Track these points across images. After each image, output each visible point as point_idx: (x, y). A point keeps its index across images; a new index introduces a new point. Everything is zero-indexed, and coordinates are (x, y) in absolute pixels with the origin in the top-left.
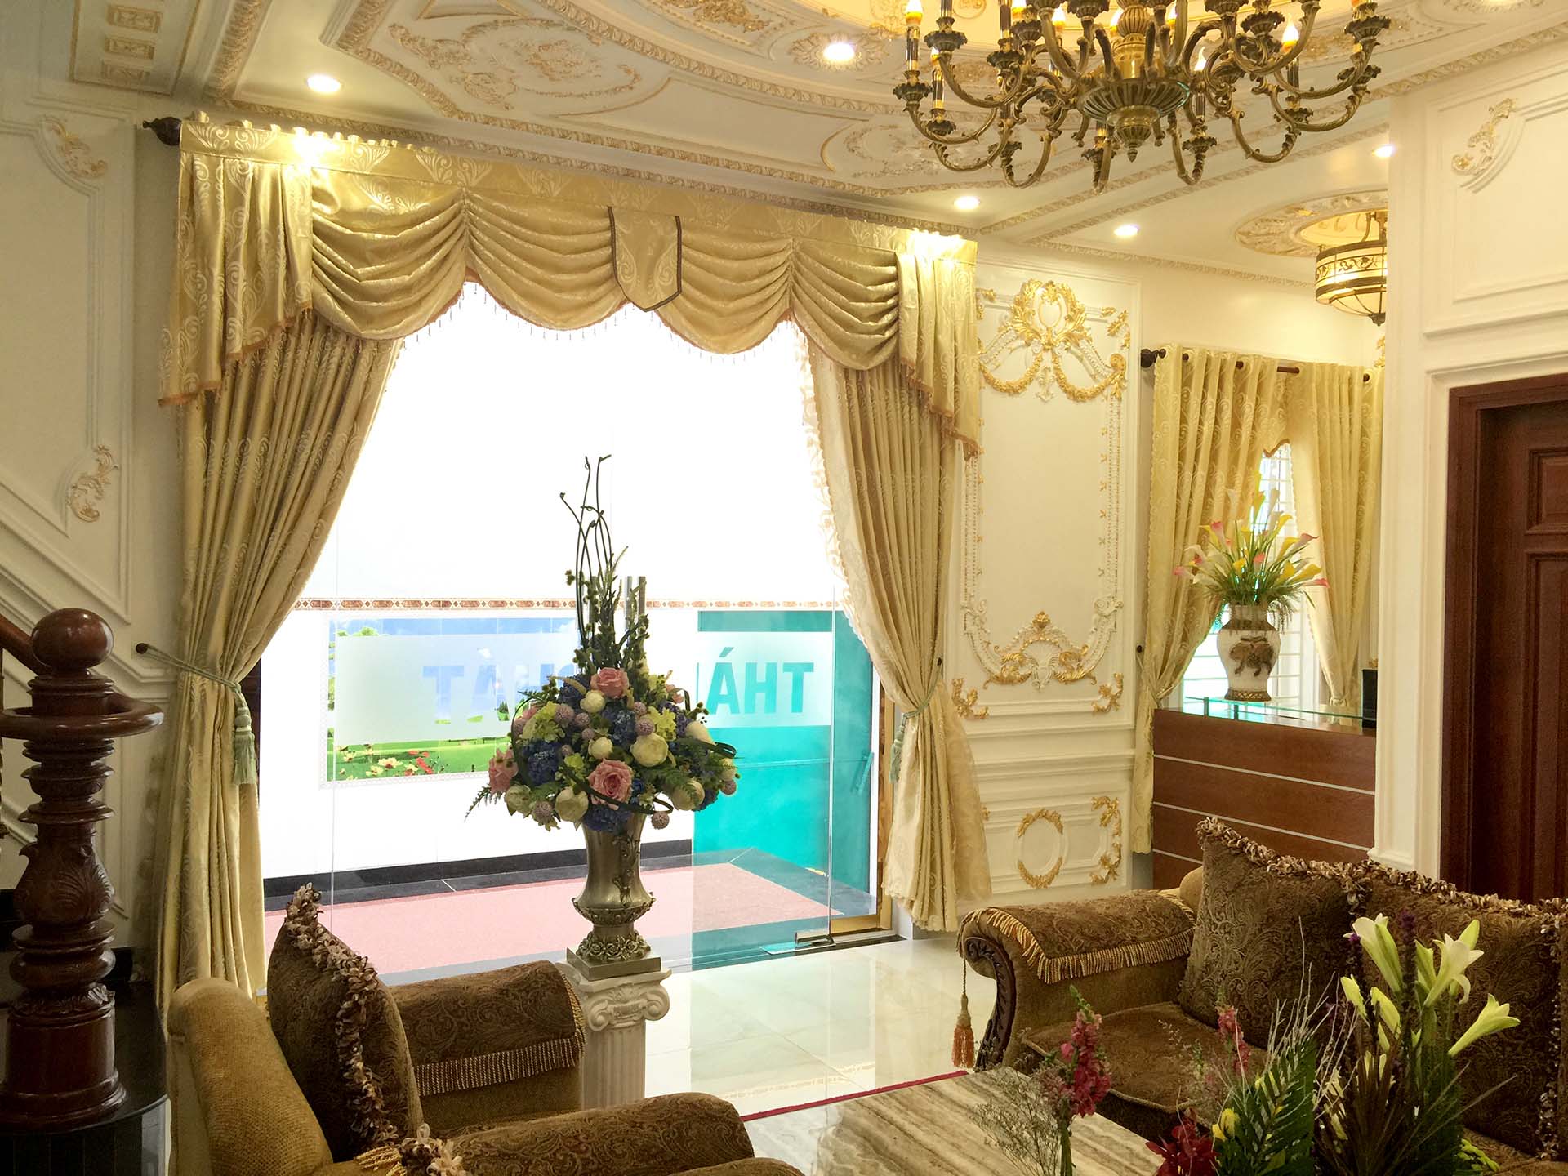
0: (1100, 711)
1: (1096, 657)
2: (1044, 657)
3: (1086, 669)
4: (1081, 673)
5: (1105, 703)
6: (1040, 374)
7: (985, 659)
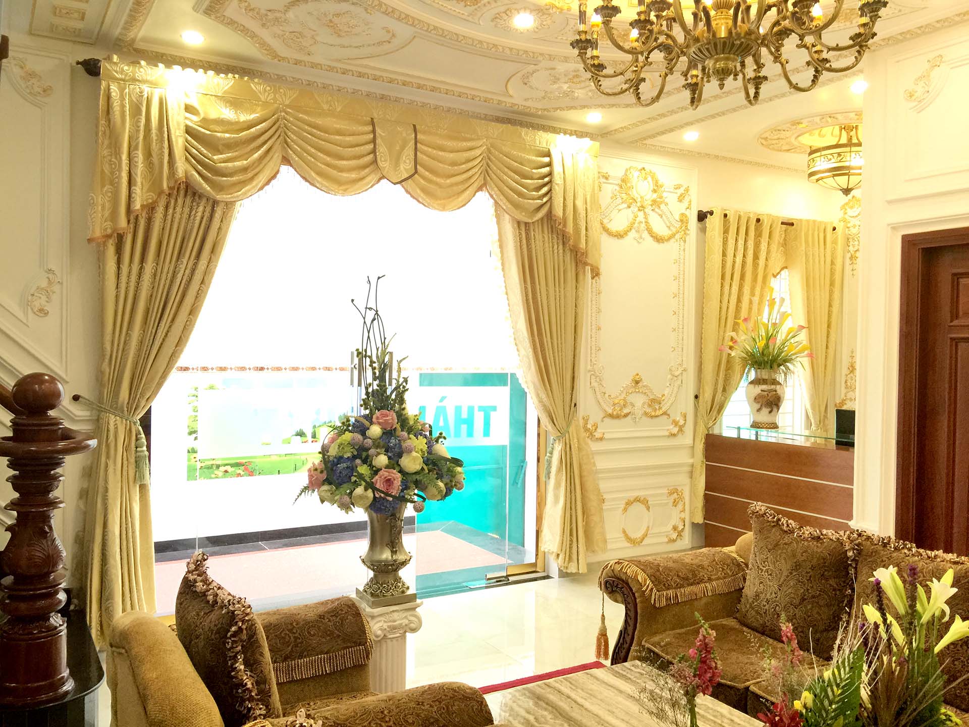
0: (673, 435)
1: (670, 402)
2: (639, 401)
3: (664, 409)
4: (661, 412)
5: (675, 430)
6: (636, 225)
7: (602, 404)
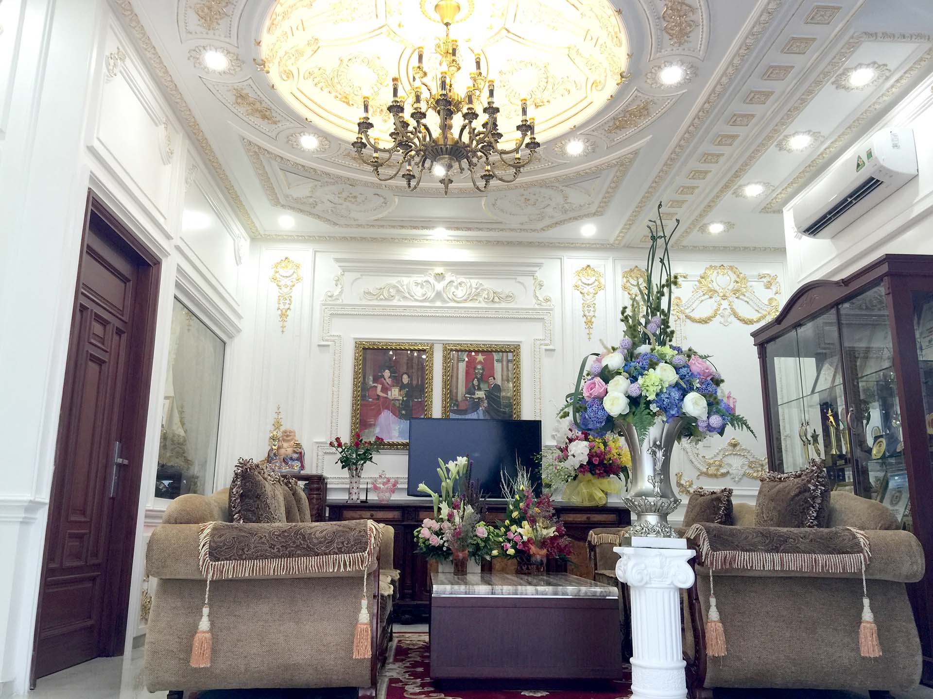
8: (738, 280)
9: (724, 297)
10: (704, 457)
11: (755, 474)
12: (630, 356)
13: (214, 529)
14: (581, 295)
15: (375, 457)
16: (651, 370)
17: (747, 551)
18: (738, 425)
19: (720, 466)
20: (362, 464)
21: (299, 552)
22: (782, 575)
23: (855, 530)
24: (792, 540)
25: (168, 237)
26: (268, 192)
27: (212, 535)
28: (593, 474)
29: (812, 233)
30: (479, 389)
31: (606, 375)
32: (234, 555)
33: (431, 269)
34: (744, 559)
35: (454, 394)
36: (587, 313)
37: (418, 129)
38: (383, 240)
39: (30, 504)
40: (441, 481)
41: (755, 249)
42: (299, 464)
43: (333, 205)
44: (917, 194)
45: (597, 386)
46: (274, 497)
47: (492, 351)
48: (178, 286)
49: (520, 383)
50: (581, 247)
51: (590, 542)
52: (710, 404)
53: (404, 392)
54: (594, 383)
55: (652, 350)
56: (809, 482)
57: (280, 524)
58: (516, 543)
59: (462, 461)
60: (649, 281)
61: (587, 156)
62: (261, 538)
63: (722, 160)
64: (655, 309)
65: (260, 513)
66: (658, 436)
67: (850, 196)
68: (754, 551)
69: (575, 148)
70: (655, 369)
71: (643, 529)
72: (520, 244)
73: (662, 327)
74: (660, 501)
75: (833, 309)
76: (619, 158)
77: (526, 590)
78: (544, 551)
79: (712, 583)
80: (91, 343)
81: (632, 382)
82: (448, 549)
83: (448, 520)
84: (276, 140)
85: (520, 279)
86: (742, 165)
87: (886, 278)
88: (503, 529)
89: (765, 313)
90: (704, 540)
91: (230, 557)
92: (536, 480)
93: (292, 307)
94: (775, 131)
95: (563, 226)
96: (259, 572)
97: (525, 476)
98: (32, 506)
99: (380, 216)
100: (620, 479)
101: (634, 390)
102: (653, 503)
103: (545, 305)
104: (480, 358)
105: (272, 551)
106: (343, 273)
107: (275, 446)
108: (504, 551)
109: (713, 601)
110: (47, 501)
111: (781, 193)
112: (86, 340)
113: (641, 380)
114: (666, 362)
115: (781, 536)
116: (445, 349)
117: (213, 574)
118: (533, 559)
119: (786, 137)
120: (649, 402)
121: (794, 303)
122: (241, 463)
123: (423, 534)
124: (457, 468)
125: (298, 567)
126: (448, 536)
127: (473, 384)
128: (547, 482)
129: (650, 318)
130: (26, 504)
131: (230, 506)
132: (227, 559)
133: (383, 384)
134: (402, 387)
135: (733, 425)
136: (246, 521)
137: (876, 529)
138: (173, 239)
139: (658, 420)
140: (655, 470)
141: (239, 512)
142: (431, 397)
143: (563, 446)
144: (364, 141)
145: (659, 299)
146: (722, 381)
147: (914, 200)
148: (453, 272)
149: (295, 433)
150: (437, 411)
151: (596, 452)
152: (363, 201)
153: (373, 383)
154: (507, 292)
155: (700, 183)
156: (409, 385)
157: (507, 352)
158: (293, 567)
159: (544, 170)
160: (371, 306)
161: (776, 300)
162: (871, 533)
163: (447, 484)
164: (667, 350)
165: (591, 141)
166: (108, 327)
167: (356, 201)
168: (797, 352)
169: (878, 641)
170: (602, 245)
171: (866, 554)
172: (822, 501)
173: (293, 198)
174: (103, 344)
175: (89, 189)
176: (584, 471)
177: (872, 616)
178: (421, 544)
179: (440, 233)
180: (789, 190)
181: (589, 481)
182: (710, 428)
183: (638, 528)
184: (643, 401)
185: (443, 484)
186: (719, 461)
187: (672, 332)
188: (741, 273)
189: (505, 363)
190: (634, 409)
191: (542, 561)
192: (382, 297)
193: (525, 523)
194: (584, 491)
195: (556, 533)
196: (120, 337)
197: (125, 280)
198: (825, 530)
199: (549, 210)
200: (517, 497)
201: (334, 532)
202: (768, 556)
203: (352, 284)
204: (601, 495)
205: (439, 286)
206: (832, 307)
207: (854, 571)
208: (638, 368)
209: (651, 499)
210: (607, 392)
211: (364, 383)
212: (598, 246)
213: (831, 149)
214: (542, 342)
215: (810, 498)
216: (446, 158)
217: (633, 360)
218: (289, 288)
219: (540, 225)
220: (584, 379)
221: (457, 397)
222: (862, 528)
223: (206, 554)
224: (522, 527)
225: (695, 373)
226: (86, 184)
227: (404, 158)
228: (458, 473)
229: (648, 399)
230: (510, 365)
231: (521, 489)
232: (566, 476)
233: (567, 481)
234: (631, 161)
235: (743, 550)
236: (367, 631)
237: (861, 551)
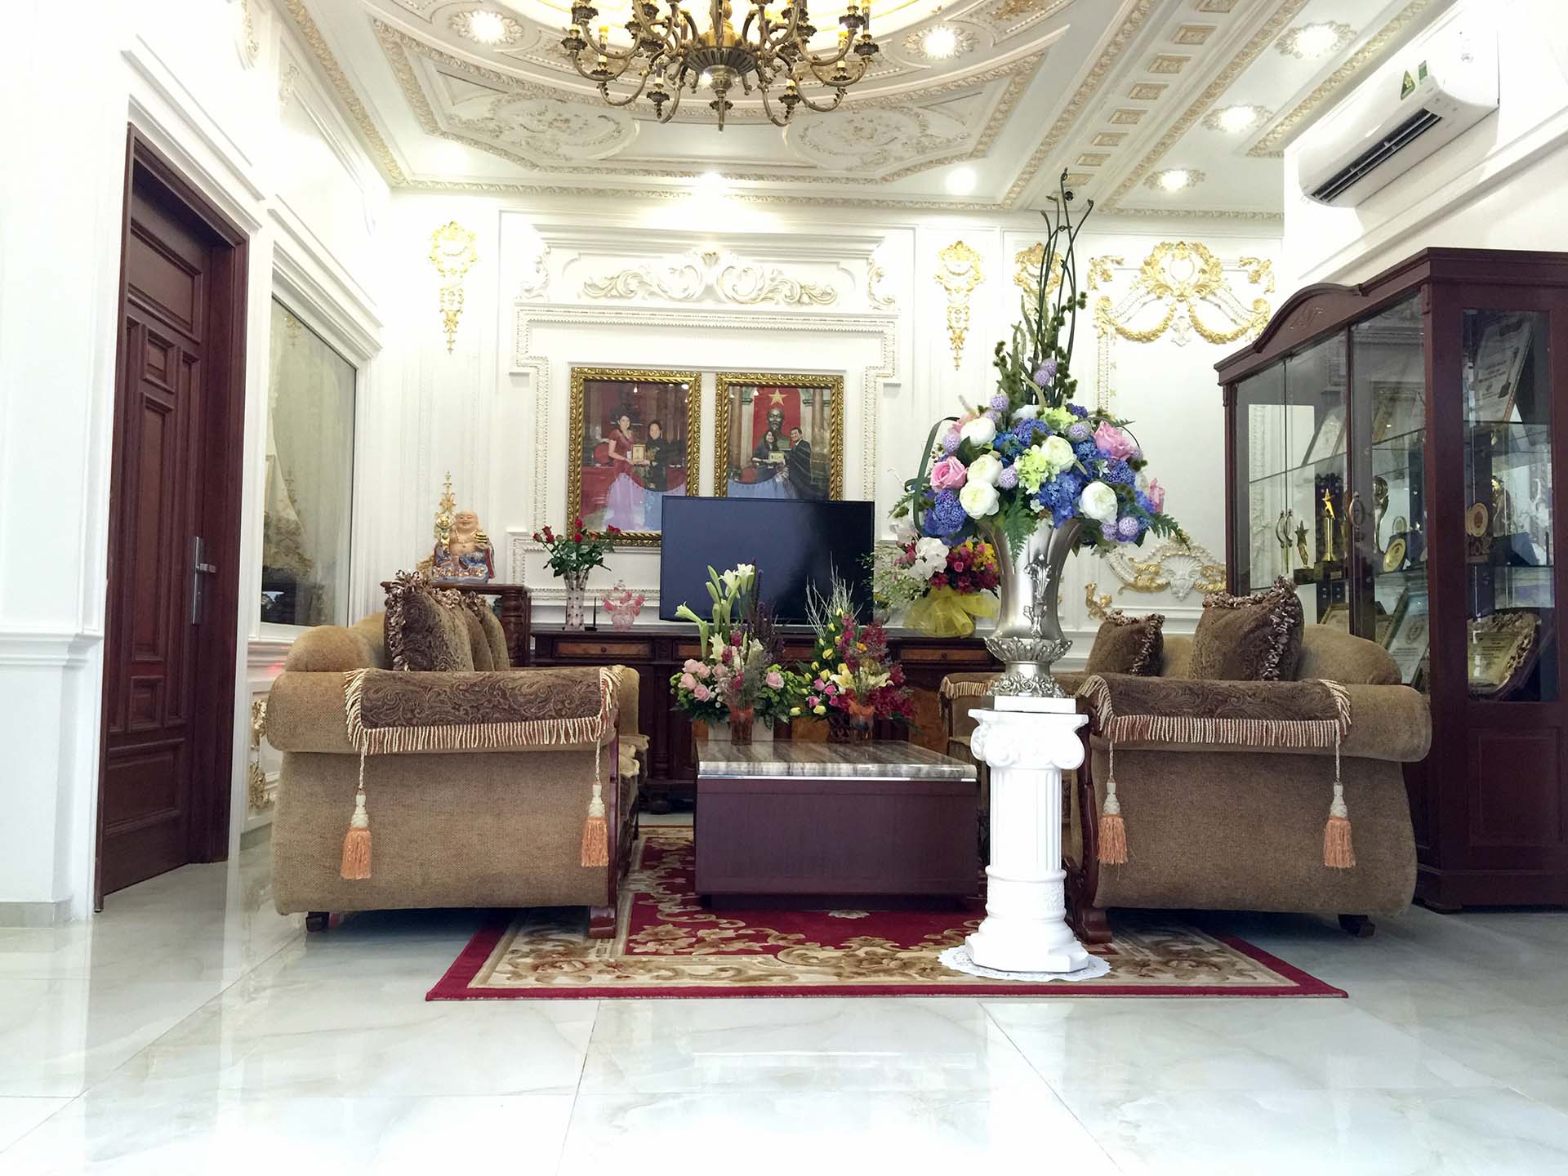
8: (1206, 267)
9: (1182, 298)
10: (1132, 560)
11: (1211, 587)
12: (1005, 422)
13: (367, 680)
14: (947, 292)
15: (607, 558)
16: (1035, 448)
17: (1166, 715)
18: (1164, 530)
19: (1157, 573)
20: (587, 569)
21: (497, 715)
22: (1216, 749)
23: (1331, 685)
24: (1236, 700)
25: (258, 197)
26: (418, 110)
27: (365, 689)
28: (954, 588)
29: (1326, 196)
30: (776, 449)
31: (967, 454)
32: (399, 719)
33: (694, 245)
34: (1160, 727)
35: (734, 456)
36: (954, 324)
37: (673, 19)
38: (616, 194)
39: (77, 639)
40: (713, 602)
41: (1237, 215)
42: (485, 568)
43: (531, 134)
44: (1493, 142)
45: (951, 470)
46: (454, 629)
47: (797, 386)
48: (277, 278)
49: (841, 440)
50: (948, 210)
51: (943, 694)
52: (1120, 500)
53: (652, 453)
54: (948, 466)
55: (1040, 414)
56: (1272, 611)
57: (467, 674)
58: (828, 697)
59: (746, 570)
60: (1042, 298)
61: (960, 59)
62: (439, 694)
63: (1186, 67)
64: (1048, 346)
65: (434, 655)
66: (1042, 550)
67: (1389, 138)
68: (1177, 715)
69: (941, 44)
70: (1040, 445)
71: (1012, 684)
72: (846, 203)
73: (1058, 375)
74: (1040, 644)
75: (1343, 333)
76: (1014, 62)
77: (839, 769)
78: (871, 710)
79: (1111, 761)
80: (146, 380)
81: (1005, 466)
82: (723, 706)
83: (723, 662)
84: (431, 22)
85: (844, 263)
86: (1219, 77)
87: (1426, 285)
88: (808, 676)
89: (1245, 324)
90: (1105, 698)
91: (394, 722)
92: (863, 600)
93: (464, 307)
94: (1274, 21)
95: (919, 174)
96: (439, 742)
97: (845, 594)
98: (79, 644)
99: (611, 153)
100: (996, 595)
101: (1007, 479)
102: (1028, 647)
103: (887, 310)
104: (777, 397)
105: (457, 713)
106: (548, 250)
107: (445, 539)
108: (808, 708)
109: (1112, 787)
110: (102, 633)
111: (1282, 124)
112: (139, 373)
113: (1018, 464)
114: (1059, 435)
115: (1219, 693)
116: (720, 382)
117: (370, 745)
118: (853, 722)
119: (1293, 31)
120: (1031, 497)
121: (1285, 319)
122: (400, 579)
123: (684, 683)
124: (738, 581)
125: (497, 738)
126: (723, 685)
127: (765, 441)
128: (883, 598)
129: (1039, 362)
130: (71, 640)
131: (387, 644)
132: (389, 725)
133: (618, 440)
134: (649, 444)
135: (1155, 530)
136: (412, 666)
137: (1365, 683)
138: (264, 199)
139: (1042, 525)
140: (1034, 598)
141: (401, 653)
142: (696, 461)
143: (908, 543)
144: (582, 35)
145: (1055, 329)
146: (1144, 463)
147: (1488, 151)
148: (735, 250)
149: (476, 517)
150: (706, 487)
151: (959, 554)
152: (580, 128)
153: (603, 437)
154: (822, 286)
155: (1150, 106)
156: (661, 442)
157: (822, 388)
158: (489, 737)
159: (886, 81)
160: (596, 307)
161: (1265, 302)
162: (1356, 689)
163: (721, 607)
164: (1062, 415)
165: (967, 32)
166: (170, 352)
167: (569, 127)
168: (1284, 396)
169: (1351, 846)
170: (984, 205)
171: (1344, 721)
172: (1290, 640)
173: (460, 120)
174: (165, 381)
175: (129, 124)
176: (940, 584)
177: (1345, 810)
178: (681, 698)
179: (711, 181)
180: (1296, 120)
181: (947, 599)
182: (1120, 537)
183: (1006, 682)
184: (1019, 496)
185: (716, 607)
186: (1156, 566)
187: (1073, 385)
188: (1211, 257)
189: (817, 406)
190: (1006, 506)
191: (866, 724)
192: (614, 292)
193: (843, 668)
194: (939, 613)
195: (890, 682)
196: (190, 368)
197: (190, 271)
198: (1287, 685)
199: (896, 148)
200: (831, 626)
201: (549, 687)
202: (1198, 723)
203: (564, 271)
204: (967, 620)
205: (711, 275)
206: (1341, 329)
207: (1324, 744)
208: (1017, 443)
209: (1027, 642)
210: (966, 481)
211: (587, 438)
212: (977, 207)
213: (1367, 54)
214: (881, 372)
215: (1271, 635)
216: (718, 70)
217: (1009, 430)
218: (458, 274)
219: (881, 172)
220: (934, 457)
221: (739, 459)
222: (1344, 681)
223: (356, 718)
224: (837, 673)
225: (1103, 452)
226: (124, 118)
227: (651, 66)
228: (739, 588)
229: (1027, 493)
230: (827, 410)
231: (838, 614)
232: (912, 591)
233: (913, 598)
234: (1034, 68)
235: (1161, 714)
236: (601, 829)
237: (1337, 716)
